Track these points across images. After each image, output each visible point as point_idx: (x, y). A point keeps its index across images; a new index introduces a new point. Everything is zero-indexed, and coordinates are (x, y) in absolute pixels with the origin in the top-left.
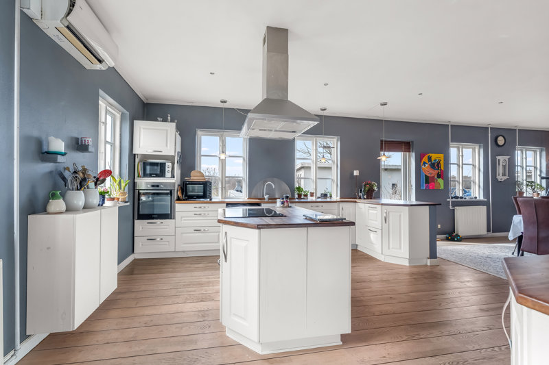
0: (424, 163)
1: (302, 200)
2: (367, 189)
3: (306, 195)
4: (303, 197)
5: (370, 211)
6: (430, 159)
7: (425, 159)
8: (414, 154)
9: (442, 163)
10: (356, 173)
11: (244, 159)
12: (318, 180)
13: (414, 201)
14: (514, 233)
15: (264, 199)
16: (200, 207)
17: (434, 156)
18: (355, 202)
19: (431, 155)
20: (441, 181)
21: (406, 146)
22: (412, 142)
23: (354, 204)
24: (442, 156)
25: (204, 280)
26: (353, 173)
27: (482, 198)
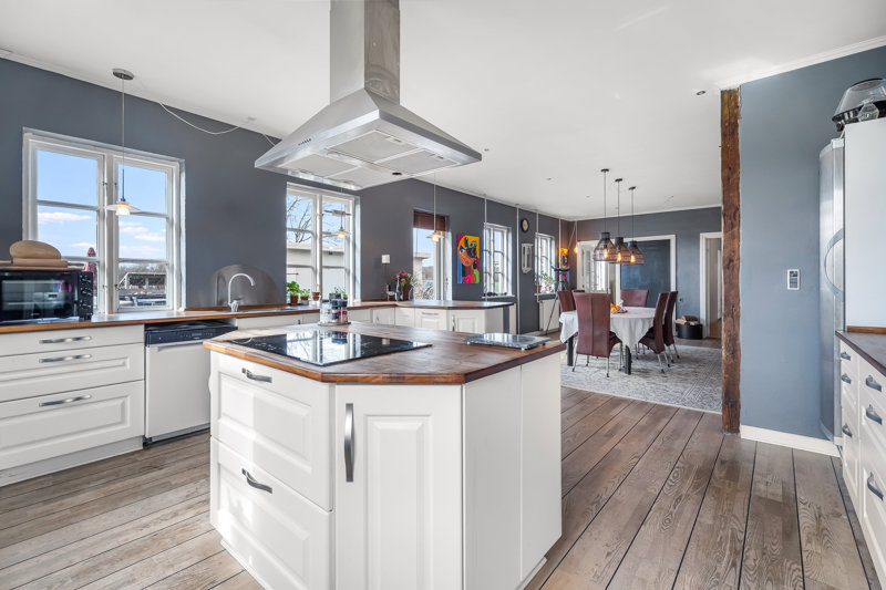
0: (462, 248)
1: (300, 308)
2: (403, 284)
3: (305, 298)
4: (299, 300)
5: (424, 320)
6: (466, 241)
7: (462, 243)
8: (450, 234)
9: (478, 248)
10: (385, 259)
11: (170, 222)
12: (324, 270)
13: (450, 301)
14: (567, 334)
15: (228, 309)
16: (62, 341)
17: (471, 239)
18: (396, 306)
19: (468, 237)
20: (476, 272)
21: (442, 223)
22: (448, 217)
23: (392, 309)
24: (477, 239)
25: (133, 535)
26: (381, 259)
27: (510, 294)
